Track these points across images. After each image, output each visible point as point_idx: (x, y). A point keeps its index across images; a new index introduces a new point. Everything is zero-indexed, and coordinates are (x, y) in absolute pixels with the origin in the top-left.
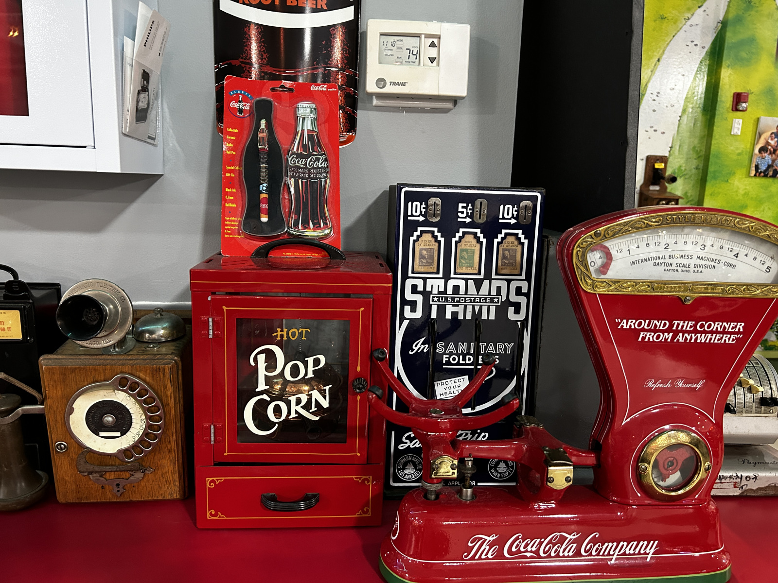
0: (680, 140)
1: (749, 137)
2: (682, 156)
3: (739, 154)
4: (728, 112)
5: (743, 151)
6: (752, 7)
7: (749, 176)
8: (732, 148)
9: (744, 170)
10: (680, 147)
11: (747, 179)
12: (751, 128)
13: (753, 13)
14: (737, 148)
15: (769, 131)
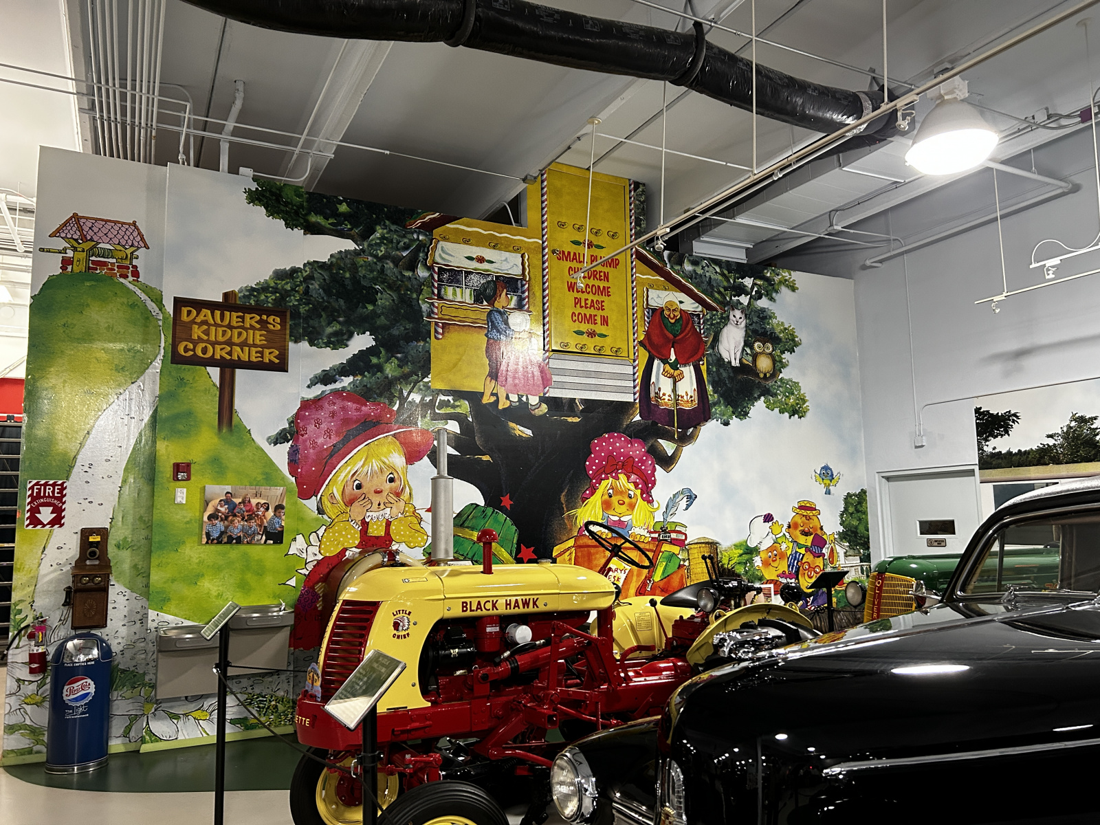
0: (123, 511)
1: (197, 505)
2: (126, 527)
3: (187, 523)
4: (169, 482)
5: (191, 520)
6: (185, 383)
7: (200, 543)
8: (178, 517)
9: (196, 538)
10: (123, 518)
11: (199, 547)
12: (197, 497)
13: (186, 389)
14: (184, 517)
15: (217, 499)
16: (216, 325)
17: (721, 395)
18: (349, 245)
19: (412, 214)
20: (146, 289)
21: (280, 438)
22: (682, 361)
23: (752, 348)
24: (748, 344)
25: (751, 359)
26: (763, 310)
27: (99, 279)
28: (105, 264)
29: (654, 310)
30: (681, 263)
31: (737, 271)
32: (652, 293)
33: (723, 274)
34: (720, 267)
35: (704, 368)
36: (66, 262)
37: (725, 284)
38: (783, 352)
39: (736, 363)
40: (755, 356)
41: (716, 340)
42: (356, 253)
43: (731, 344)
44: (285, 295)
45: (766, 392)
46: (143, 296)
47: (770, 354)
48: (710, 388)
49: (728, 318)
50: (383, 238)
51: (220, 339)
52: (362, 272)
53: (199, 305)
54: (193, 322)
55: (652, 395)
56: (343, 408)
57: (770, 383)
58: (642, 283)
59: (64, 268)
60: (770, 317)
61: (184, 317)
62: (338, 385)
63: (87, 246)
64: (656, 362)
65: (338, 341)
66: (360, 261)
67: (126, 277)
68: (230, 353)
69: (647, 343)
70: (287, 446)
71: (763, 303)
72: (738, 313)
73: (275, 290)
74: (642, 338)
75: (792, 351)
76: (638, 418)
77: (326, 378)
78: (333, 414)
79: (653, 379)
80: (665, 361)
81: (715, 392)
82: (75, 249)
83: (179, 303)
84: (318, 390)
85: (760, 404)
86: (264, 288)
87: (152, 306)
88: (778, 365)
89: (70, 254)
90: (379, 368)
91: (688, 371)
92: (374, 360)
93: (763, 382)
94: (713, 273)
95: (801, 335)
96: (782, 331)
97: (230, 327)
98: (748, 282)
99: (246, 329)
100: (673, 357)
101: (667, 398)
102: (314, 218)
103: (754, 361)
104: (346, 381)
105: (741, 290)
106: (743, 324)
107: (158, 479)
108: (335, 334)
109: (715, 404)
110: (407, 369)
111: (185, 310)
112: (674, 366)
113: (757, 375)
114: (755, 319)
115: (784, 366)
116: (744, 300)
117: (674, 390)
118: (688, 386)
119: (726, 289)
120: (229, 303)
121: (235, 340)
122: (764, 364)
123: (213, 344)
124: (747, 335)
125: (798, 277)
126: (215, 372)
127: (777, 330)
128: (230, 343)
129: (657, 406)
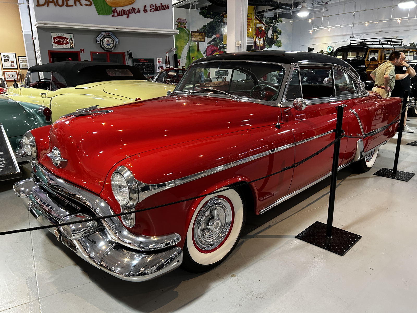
16: (196, 35)
17: (267, 44)
18: (212, 20)
19: (221, 13)
20: (187, 30)
21: (204, 53)
22: (261, 37)
23: (273, 34)
24: (273, 33)
25: (273, 36)
26: (276, 27)
27: (181, 28)
28: (182, 26)
29: (257, 28)
30: (262, 18)
31: (272, 19)
32: (257, 24)
33: (269, 20)
34: (269, 19)
35: (265, 38)
36: (178, 26)
37: (270, 22)
38: (278, 35)
39: (270, 37)
40: (274, 36)
41: (267, 33)
42: (213, 21)
43: (270, 34)
44: (205, 29)
45: (275, 43)
46: (187, 31)
47: (276, 35)
48: (265, 42)
49: (269, 29)
50: (217, 18)
51: (197, 37)
52: (214, 24)
53: (194, 32)
54: (194, 35)
55: (256, 44)
56: (212, 48)
57: (276, 41)
58: (256, 23)
59: (178, 27)
60: (277, 28)
61: (192, 34)
62: (211, 44)
63: (180, 23)
64: (257, 38)
65: (211, 37)
66: (214, 22)
67: (184, 28)
68: (198, 40)
69: (256, 34)
70: (205, 54)
71: (276, 25)
72: (271, 27)
73: (203, 29)
74: (255, 33)
75: (280, 34)
76: (253, 48)
77: (209, 43)
78: (210, 49)
79: (256, 41)
80: (258, 37)
81: (266, 43)
82: (179, 24)
83: (192, 32)
84: (208, 45)
85: (274, 45)
86: (202, 29)
87: (188, 32)
88: (277, 37)
89: (178, 25)
90: (216, 41)
91: (262, 39)
92: (216, 39)
93: (275, 41)
94: (268, 20)
95: (282, 31)
96: (279, 31)
97: (198, 35)
98: (274, 21)
99: (200, 36)
100: (260, 37)
101: (258, 44)
102: (208, 16)
103: (273, 37)
104: (212, 43)
105: (272, 23)
106: (272, 30)
107: (191, 59)
108: (210, 35)
109: (266, 45)
110: (220, 41)
111: (192, 33)
112: (260, 38)
113: (274, 39)
114: (274, 28)
115: (278, 37)
116: (273, 25)
117: (260, 43)
118: (262, 42)
119: (270, 23)
120: (198, 31)
121: (199, 37)
122: (275, 37)
123: (196, 38)
124: (273, 32)
125: (283, 19)
126: (196, 43)
127: (278, 30)
128: (198, 38)
129: (257, 46)
